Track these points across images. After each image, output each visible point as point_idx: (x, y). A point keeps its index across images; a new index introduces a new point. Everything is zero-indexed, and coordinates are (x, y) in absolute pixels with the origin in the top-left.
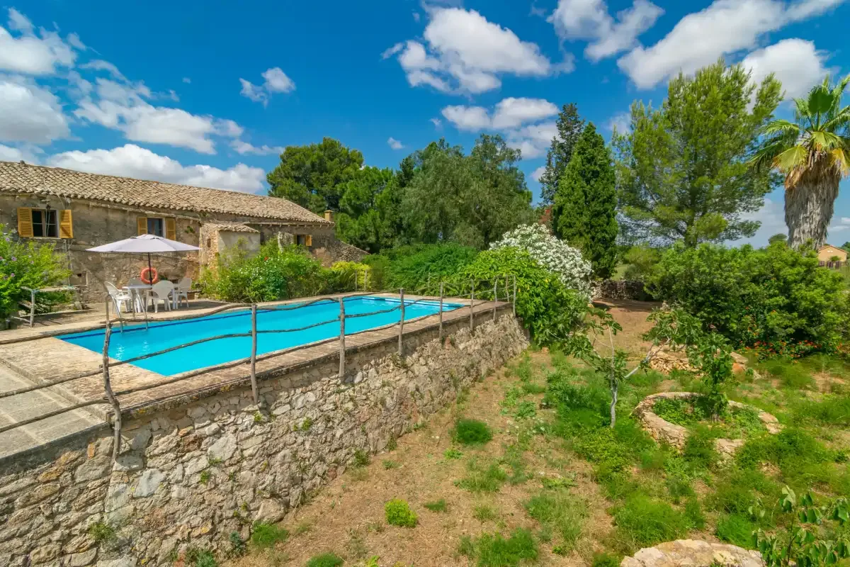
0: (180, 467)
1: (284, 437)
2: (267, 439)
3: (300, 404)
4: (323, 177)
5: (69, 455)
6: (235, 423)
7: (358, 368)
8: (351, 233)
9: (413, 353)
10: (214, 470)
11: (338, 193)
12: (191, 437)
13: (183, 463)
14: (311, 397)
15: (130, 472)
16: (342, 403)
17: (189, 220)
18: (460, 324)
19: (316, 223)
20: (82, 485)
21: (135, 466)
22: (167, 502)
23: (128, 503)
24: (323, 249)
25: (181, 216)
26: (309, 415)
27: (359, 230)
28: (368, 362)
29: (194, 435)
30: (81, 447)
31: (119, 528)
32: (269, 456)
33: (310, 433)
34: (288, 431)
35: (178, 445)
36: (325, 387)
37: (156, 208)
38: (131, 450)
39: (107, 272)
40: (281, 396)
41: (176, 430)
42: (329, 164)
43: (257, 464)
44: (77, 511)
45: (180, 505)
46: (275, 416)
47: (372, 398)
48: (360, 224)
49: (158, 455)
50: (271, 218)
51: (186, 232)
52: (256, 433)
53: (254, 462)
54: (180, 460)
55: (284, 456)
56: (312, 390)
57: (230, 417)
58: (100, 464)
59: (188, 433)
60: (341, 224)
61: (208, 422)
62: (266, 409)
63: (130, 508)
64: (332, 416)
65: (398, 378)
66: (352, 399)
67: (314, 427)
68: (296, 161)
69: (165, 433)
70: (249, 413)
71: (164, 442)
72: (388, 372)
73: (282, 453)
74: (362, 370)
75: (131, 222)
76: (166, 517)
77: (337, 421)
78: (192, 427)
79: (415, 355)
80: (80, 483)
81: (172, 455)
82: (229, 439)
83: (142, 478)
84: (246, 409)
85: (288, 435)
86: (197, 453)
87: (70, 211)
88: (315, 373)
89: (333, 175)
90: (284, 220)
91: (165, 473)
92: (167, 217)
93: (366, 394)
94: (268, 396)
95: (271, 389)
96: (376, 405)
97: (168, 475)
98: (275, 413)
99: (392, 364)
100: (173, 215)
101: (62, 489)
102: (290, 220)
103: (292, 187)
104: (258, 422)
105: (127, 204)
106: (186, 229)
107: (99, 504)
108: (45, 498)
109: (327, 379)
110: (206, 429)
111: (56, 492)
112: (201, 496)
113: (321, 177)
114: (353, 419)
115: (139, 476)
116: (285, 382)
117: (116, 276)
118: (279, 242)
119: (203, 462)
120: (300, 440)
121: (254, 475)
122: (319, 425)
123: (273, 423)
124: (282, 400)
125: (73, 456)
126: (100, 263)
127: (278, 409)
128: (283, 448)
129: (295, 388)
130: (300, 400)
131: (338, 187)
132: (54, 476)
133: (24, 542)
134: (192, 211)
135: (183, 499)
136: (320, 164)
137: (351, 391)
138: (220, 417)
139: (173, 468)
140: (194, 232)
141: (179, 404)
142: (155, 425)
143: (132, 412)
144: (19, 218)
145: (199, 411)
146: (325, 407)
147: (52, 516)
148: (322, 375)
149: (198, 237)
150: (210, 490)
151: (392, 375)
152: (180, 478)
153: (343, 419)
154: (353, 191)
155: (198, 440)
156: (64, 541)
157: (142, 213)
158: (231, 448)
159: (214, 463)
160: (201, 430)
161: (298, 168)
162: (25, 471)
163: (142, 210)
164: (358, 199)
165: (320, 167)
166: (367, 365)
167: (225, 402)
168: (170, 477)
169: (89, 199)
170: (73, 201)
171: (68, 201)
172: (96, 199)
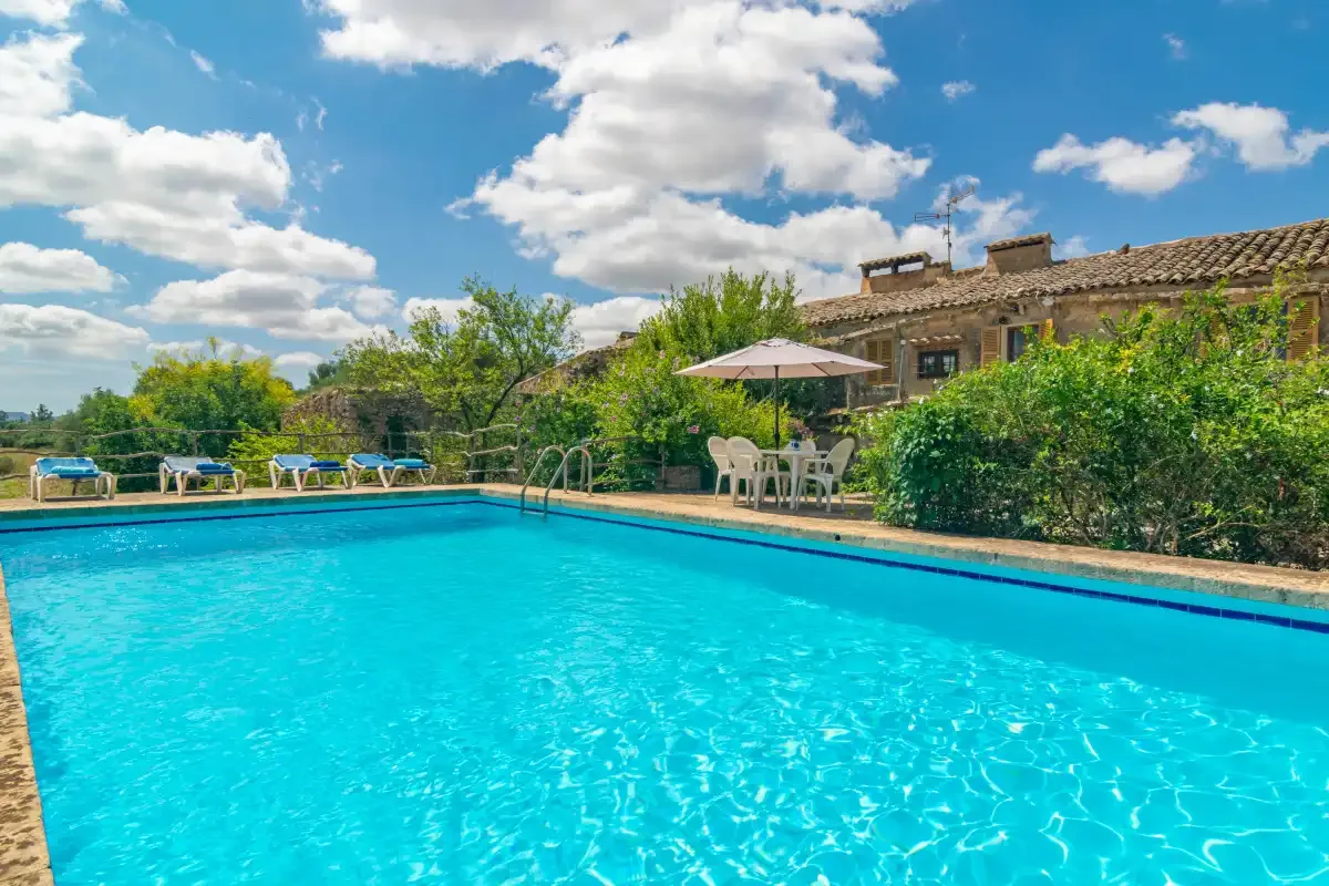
87: (1050, 322)
144: (983, 348)
169: (1092, 289)
170: (1059, 299)
171: (1048, 302)
172: (1105, 286)
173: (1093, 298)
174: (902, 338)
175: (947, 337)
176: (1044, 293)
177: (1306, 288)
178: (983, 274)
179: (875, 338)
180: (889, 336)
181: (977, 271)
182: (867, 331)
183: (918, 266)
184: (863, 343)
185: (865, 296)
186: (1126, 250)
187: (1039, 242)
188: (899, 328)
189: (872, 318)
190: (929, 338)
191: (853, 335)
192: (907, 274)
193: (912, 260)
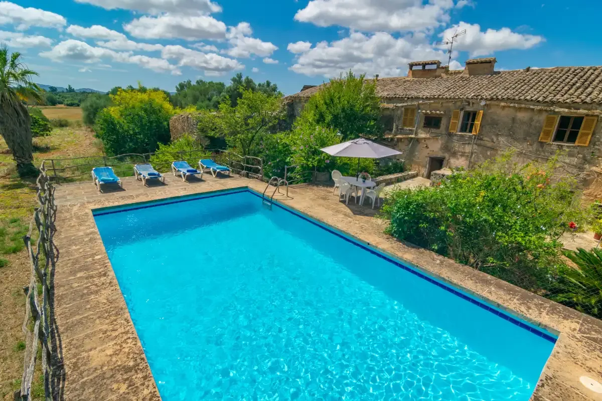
37: (574, 105)
75: (538, 121)
87: (482, 112)
92: (587, 115)
100: (597, 112)
105: (538, 102)
157: (553, 110)
163: (555, 108)
169: (503, 100)
170: (488, 102)
171: (483, 103)
172: (508, 99)
173: (503, 104)
174: (419, 109)
175: (438, 112)
176: (482, 99)
177: (594, 113)
178: (461, 75)
179: (408, 107)
180: (414, 107)
181: (459, 73)
182: (405, 104)
183: (434, 67)
184: (403, 109)
185: (409, 79)
186: (528, 70)
187: (490, 62)
188: (419, 105)
189: (408, 98)
190: (431, 111)
191: (399, 105)
192: (429, 70)
193: (432, 64)
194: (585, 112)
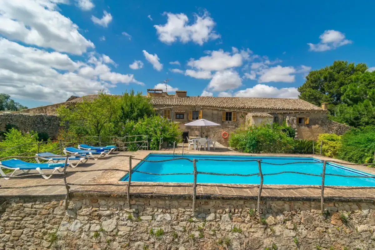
0: (88, 225)
1: (143, 234)
2: (133, 231)
3: (158, 218)
4: (331, 84)
5: (54, 202)
6: (118, 214)
7: (212, 210)
8: (347, 116)
9: (277, 214)
10: (101, 234)
11: (342, 92)
12: (96, 213)
13: (90, 223)
14: (168, 217)
15: (70, 218)
16: (191, 230)
17: (242, 112)
18: (363, 205)
19: (313, 111)
20: (55, 215)
21: (72, 216)
22: (79, 238)
23: (66, 230)
24: (317, 126)
25: (238, 111)
26: (163, 228)
27: (353, 114)
28: (224, 209)
29: (98, 213)
30: (58, 200)
31: (60, 239)
32: (131, 240)
33: (160, 239)
34: (146, 231)
35: (90, 214)
36: (180, 214)
37: (229, 108)
38: (73, 209)
39: (211, 133)
40: (148, 210)
41: (91, 207)
42: (336, 76)
43: (123, 242)
44: (51, 224)
45: (83, 243)
46: (141, 220)
47: (219, 236)
48: (354, 110)
49: (82, 216)
50: (283, 109)
51: (241, 117)
52: (128, 224)
53: (122, 240)
54: (89, 222)
55: (139, 246)
56: (170, 213)
57: (117, 210)
58: (61, 210)
59: (96, 211)
60: (340, 111)
61: (106, 209)
62: (137, 214)
63: (66, 233)
64: (179, 235)
65: (252, 230)
66: (201, 230)
67: (164, 237)
68: (314, 78)
69: (87, 207)
70: (127, 212)
71: (85, 211)
72: (244, 222)
73: (139, 243)
74: (215, 212)
75: (220, 114)
76: (76, 245)
77: (182, 240)
78: (98, 209)
79: (280, 217)
80: (54, 214)
81: (86, 218)
82: (114, 221)
83: (74, 222)
84: (126, 210)
85: (145, 234)
86: (97, 222)
87: (201, 111)
88: (175, 203)
89: (338, 82)
90: (291, 110)
91: (82, 224)
92: (233, 111)
93: (214, 231)
94: (139, 207)
95: (143, 204)
96: (221, 243)
97: (83, 226)
98: (142, 218)
99: (248, 217)
100: (236, 110)
101: (49, 214)
102: (295, 110)
103: (310, 92)
104: (130, 218)
105: (219, 107)
106: (241, 116)
107: (57, 226)
108: (44, 215)
109: (183, 210)
110: (104, 212)
111: (47, 214)
112: (91, 244)
113: (330, 85)
114: (196, 245)
115: (72, 221)
116: (153, 203)
117: (214, 134)
118: (287, 121)
119: (98, 228)
120: (152, 240)
121: (120, 247)
122: (168, 237)
123: (140, 223)
124: (148, 212)
125: (55, 203)
126: (209, 129)
127: (144, 217)
128: (140, 240)
129: (158, 208)
130: (160, 216)
131: (342, 88)
132: (48, 208)
133: (35, 227)
134: (243, 108)
135: (85, 240)
136: (330, 77)
137: (202, 223)
138: (112, 209)
139: (85, 224)
140: (244, 117)
141: (92, 196)
142: (84, 201)
143: (74, 193)
144: (189, 114)
145: (102, 202)
146: (176, 227)
147: (44, 222)
148: (180, 206)
149: (245, 119)
150: (96, 243)
151: (247, 226)
152: (87, 230)
153: (188, 241)
154: (351, 89)
155: (100, 216)
156: (45, 234)
157: (224, 110)
158: (113, 226)
159: (102, 230)
160: (102, 212)
161: (316, 81)
162: (42, 202)
163: (224, 109)
164: (356, 94)
165: (330, 78)
166: (221, 210)
167: (116, 202)
168: (83, 228)
169: (208, 106)
170: (203, 107)
171: (201, 107)
172: (210, 106)
173: (208, 108)
174: (172, 110)
175: (182, 111)
178: (175, 97)
179: (166, 109)
180: (169, 109)
181: (173, 96)
183: (161, 92)
184: (163, 110)
187: (185, 92)
189: (166, 105)
190: (179, 111)
191: (162, 108)
192: (157, 93)
193: (160, 90)
194: (233, 110)
